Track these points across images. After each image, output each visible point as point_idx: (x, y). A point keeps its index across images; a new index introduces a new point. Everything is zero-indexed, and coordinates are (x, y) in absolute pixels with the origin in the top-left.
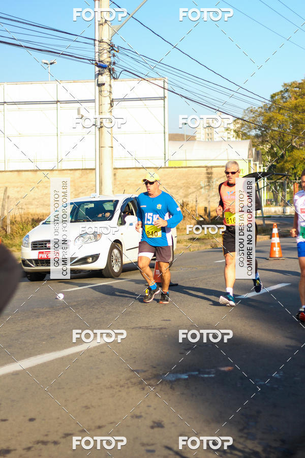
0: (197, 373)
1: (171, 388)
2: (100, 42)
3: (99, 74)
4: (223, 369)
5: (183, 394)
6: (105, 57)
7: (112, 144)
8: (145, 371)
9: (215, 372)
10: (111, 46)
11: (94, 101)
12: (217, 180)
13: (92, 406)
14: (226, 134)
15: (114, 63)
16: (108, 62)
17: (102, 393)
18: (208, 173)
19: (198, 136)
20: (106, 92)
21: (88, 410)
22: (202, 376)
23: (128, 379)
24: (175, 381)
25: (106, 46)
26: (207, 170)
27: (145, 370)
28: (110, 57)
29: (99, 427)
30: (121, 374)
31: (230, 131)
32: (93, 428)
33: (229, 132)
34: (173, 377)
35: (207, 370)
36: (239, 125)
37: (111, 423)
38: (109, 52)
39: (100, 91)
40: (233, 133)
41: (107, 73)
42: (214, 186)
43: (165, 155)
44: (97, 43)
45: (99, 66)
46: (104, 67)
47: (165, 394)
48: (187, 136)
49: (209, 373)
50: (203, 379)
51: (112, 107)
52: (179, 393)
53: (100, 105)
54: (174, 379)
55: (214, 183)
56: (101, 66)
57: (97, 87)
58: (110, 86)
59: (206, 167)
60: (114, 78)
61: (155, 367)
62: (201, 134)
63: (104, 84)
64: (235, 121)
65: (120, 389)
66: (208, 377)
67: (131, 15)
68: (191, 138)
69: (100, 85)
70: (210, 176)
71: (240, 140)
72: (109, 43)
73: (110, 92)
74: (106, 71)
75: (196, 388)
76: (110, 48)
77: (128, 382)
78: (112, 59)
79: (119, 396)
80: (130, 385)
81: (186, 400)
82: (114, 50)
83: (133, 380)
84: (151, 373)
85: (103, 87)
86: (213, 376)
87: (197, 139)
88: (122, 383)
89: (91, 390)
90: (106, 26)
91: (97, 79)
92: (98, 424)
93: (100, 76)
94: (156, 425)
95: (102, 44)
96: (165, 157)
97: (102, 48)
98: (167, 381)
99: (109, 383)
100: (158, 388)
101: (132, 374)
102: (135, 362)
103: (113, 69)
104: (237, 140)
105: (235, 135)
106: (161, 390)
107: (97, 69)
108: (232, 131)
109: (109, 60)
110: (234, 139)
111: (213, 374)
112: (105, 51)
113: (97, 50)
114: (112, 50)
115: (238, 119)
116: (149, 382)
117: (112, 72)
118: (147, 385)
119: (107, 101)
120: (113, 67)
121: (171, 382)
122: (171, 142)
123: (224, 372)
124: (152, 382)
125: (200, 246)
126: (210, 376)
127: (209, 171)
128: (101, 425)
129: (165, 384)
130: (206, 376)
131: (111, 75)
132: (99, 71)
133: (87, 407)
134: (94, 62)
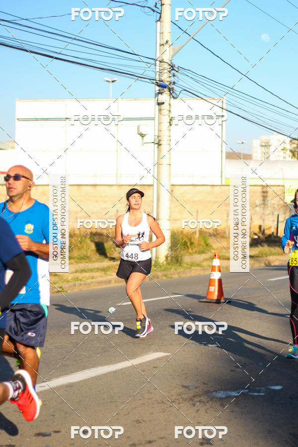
0: (247, 391)
1: (221, 405)
2: (161, 62)
3: (159, 93)
4: (273, 388)
5: (233, 411)
6: (166, 78)
7: (170, 162)
8: (196, 388)
9: (264, 390)
10: (172, 67)
11: (153, 119)
12: (272, 199)
13: (143, 421)
14: (282, 153)
15: (174, 83)
16: (168, 82)
17: (153, 408)
18: (264, 192)
19: (254, 155)
20: (165, 111)
21: (139, 424)
22: (252, 394)
23: (180, 395)
24: (226, 398)
25: (166, 66)
26: (262, 189)
27: (196, 386)
28: (170, 77)
29: (150, 442)
30: (173, 390)
31: (287, 150)
32: (143, 443)
33: (285, 151)
34: (224, 394)
35: (257, 389)
36: (295, 146)
37: (162, 438)
38: (170, 72)
39: (160, 110)
40: (289, 153)
41: (167, 92)
42: (269, 205)
43: (222, 173)
44: (158, 62)
45: (159, 86)
46: (164, 87)
47: (215, 411)
48: (244, 154)
49: (259, 391)
50: (254, 397)
51: (171, 125)
52: (229, 410)
53: (159, 123)
54: (224, 396)
55: (269, 202)
56: (162, 86)
57: (157, 106)
58: (170, 105)
59: (262, 186)
60: (173, 97)
61: (206, 384)
62: (257, 153)
63: (163, 103)
64: (291, 141)
65: (171, 404)
66: (258, 395)
67: (191, 37)
68: (248, 157)
69: (159, 104)
70: (265, 194)
71: (296, 160)
72: (170, 63)
73: (170, 111)
74: (166, 90)
75: (246, 406)
76: (170, 68)
77: (180, 397)
78: (172, 79)
79: (170, 411)
80: (181, 400)
81: (235, 418)
82: (174, 70)
83: (184, 396)
84: (202, 389)
85: (163, 105)
86: (263, 394)
87: (254, 158)
88: (173, 398)
89: (142, 404)
90: (166, 47)
91: (157, 98)
92: (148, 439)
93: (160, 95)
94: (205, 441)
95: (162, 64)
96: (222, 175)
97: (162, 68)
98: (217, 398)
99: (160, 398)
100: (208, 405)
101: (183, 390)
102: (186, 378)
103: (173, 88)
104: (293, 160)
105: (291, 154)
106: (211, 407)
107: (158, 88)
108: (288, 151)
109: (169, 79)
110: (289, 159)
111: (263, 392)
112: (166, 71)
113: (158, 70)
114: (172, 70)
115: (295, 139)
116: (199, 399)
117: (171, 92)
118: (197, 402)
119: (166, 120)
120: (173, 86)
121: (221, 399)
122: (228, 160)
123: (274, 390)
124: (202, 398)
125: (254, 264)
126: (260, 394)
127: (265, 190)
128: (151, 440)
129: (216, 401)
130: (256, 394)
131: (171, 94)
132: (159, 90)
133: (138, 422)
134: (154, 82)
